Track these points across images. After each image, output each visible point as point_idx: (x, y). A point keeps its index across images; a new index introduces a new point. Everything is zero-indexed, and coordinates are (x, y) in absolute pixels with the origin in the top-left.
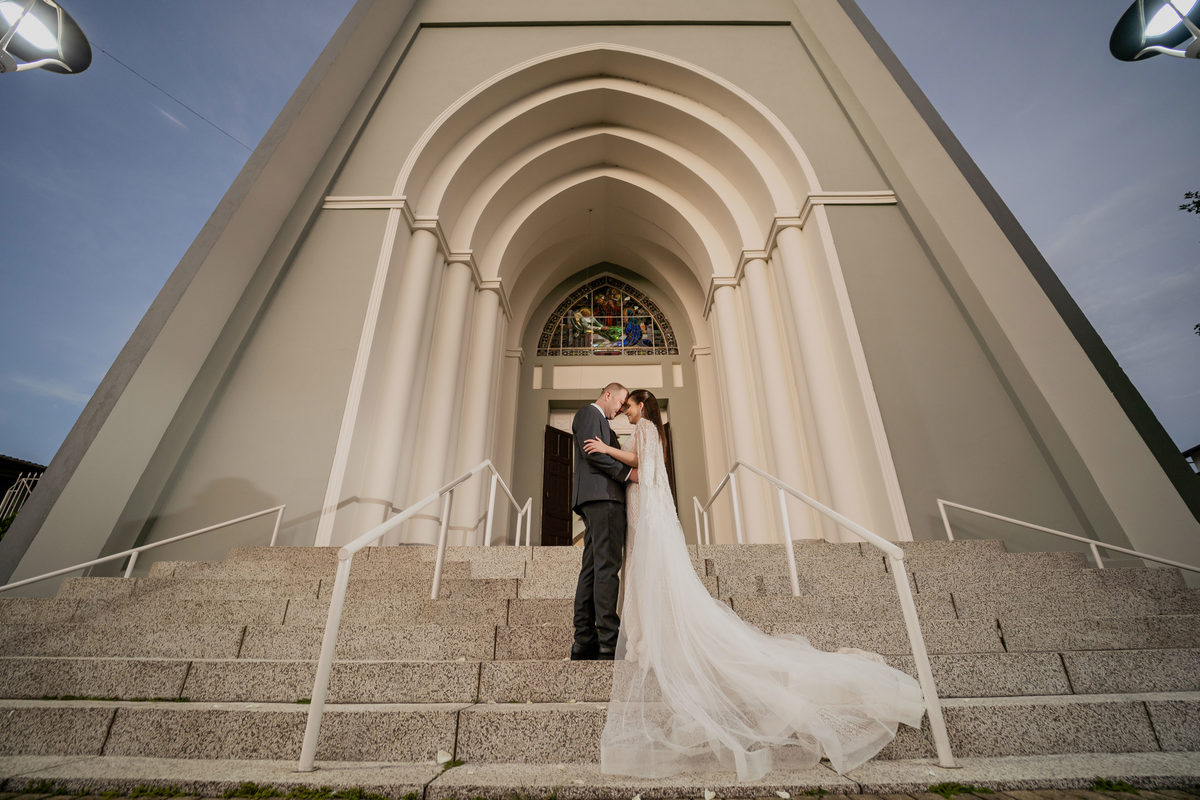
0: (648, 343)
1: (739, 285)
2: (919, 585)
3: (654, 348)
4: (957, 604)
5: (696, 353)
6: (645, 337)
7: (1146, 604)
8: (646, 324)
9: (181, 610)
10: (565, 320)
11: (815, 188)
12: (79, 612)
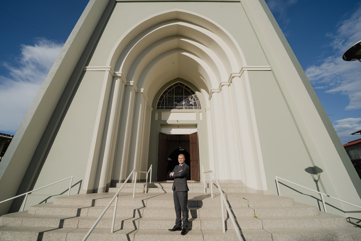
0: (191, 105)
1: (220, 92)
2: (263, 225)
3: (193, 107)
4: (273, 238)
5: (206, 109)
6: (191, 103)
7: (333, 238)
8: (191, 99)
9: (34, 236)
10: (166, 97)
11: (245, 65)
12: (2, 236)
